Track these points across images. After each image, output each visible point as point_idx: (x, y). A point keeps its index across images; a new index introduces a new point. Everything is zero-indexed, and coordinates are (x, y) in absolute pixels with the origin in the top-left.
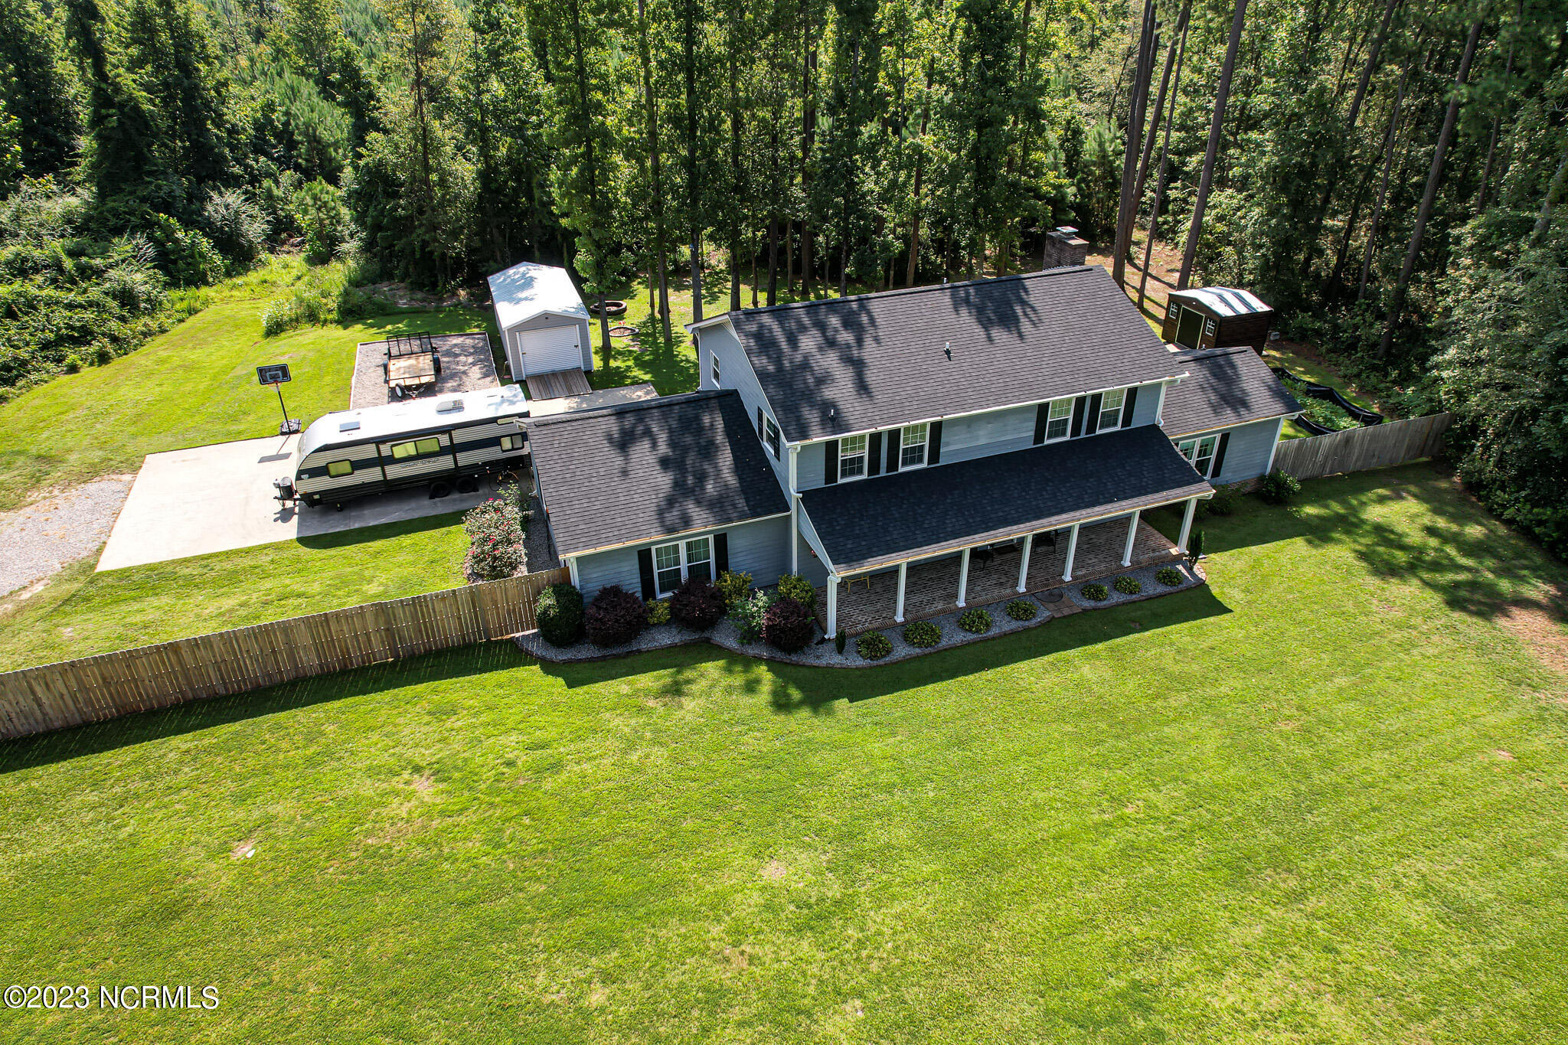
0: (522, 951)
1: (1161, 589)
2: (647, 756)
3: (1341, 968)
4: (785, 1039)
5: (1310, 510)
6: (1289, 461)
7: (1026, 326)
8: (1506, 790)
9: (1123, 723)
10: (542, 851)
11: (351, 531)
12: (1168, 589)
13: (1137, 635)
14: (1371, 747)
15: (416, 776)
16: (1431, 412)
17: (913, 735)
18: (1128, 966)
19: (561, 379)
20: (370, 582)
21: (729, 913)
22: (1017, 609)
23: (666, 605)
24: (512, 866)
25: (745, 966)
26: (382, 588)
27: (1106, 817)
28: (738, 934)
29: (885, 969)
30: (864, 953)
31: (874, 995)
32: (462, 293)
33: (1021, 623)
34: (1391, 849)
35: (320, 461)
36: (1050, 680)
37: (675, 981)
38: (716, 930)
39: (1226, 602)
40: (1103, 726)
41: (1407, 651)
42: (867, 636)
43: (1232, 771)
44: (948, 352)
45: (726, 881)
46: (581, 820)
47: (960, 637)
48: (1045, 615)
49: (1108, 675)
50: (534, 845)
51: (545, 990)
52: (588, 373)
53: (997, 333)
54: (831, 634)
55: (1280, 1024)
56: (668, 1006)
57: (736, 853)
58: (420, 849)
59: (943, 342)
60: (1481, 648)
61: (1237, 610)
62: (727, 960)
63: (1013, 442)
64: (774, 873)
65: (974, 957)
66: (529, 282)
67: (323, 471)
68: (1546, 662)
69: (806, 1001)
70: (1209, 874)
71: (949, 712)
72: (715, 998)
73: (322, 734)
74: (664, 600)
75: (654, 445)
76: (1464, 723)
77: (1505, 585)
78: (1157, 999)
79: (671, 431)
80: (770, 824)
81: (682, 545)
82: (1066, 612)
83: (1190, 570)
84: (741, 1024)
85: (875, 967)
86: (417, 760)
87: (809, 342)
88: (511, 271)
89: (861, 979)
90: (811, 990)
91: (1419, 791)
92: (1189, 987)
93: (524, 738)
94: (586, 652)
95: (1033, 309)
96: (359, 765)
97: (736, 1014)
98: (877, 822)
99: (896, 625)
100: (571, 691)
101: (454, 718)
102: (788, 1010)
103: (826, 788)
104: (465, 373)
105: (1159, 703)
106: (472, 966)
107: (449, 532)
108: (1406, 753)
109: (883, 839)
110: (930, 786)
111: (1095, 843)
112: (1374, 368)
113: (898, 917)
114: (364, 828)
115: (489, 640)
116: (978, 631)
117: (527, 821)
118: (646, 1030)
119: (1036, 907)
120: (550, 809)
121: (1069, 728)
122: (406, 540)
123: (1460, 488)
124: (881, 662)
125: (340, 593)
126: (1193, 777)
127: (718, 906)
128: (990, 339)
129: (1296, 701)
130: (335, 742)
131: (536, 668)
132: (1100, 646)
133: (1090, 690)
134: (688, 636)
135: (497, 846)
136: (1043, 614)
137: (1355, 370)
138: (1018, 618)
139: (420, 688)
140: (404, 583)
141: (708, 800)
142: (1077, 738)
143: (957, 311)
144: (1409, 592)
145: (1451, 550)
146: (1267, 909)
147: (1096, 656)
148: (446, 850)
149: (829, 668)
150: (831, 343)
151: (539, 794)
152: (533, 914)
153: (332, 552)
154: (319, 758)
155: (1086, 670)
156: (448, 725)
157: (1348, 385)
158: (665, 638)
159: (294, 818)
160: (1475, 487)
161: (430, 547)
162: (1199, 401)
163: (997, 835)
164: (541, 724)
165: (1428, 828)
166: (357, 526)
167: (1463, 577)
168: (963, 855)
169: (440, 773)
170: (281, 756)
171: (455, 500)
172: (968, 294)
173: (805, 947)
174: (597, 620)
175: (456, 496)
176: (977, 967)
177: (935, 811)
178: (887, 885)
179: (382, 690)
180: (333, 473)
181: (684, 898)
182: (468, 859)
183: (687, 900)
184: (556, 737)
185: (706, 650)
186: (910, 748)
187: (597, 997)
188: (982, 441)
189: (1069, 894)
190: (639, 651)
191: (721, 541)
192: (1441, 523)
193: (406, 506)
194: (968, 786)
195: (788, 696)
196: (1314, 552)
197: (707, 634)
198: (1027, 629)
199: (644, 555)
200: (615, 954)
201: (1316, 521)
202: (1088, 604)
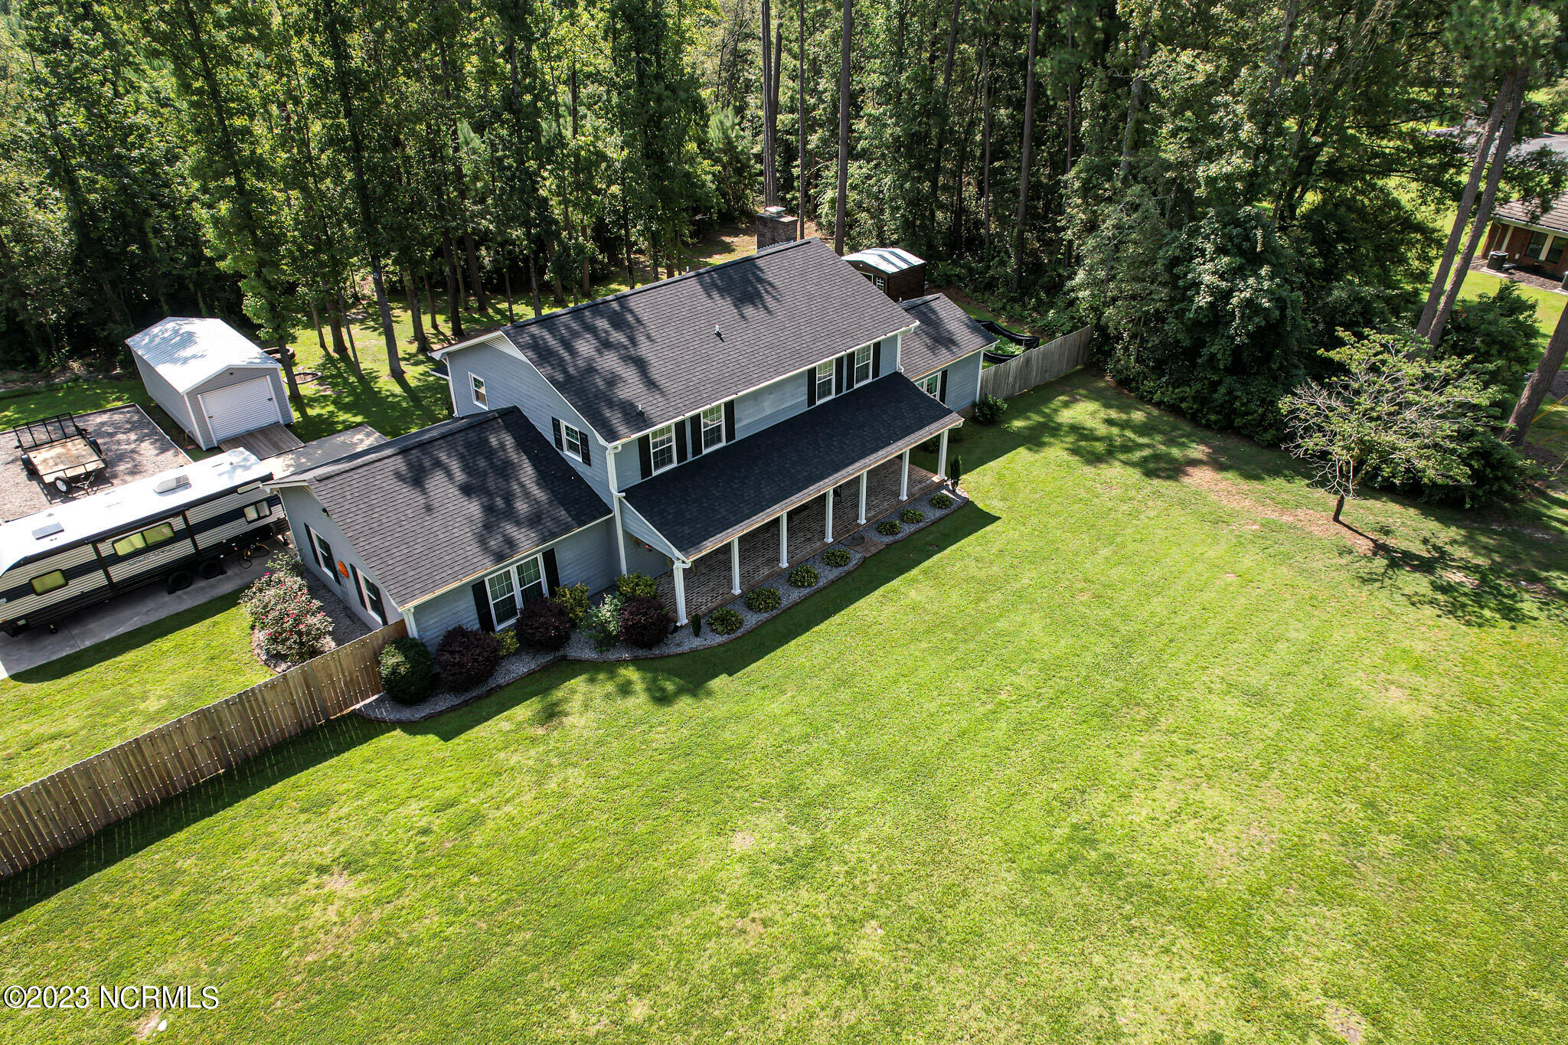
0: (541, 999)
1: (939, 513)
2: (566, 780)
3: (1203, 761)
4: (829, 976)
5: (1018, 424)
6: (990, 387)
7: (768, 299)
8: (1243, 600)
9: (964, 629)
10: (508, 902)
11: (86, 650)
12: (944, 512)
13: (939, 555)
14: (1148, 596)
15: (326, 877)
16: (1074, 328)
17: (801, 688)
18: (1063, 815)
19: (261, 437)
20: (144, 698)
21: (723, 892)
22: (833, 558)
23: (511, 634)
24: (484, 926)
25: (763, 931)
26: (164, 702)
27: (989, 707)
28: (740, 905)
29: (881, 888)
30: (857, 881)
31: (883, 912)
32: (75, 365)
33: (840, 569)
34: (1194, 667)
35: (21, 578)
36: (888, 610)
37: (706, 966)
38: (719, 910)
39: (993, 512)
40: (950, 636)
41: (1137, 518)
42: (716, 614)
43: (1063, 642)
44: (719, 334)
45: (704, 865)
46: (532, 859)
47: (796, 595)
48: (858, 556)
49: (932, 593)
50: (496, 899)
51: (585, 1024)
52: (288, 426)
53: (749, 311)
54: (683, 620)
55: (1184, 817)
56: (710, 990)
57: (698, 836)
58: (373, 945)
59: (713, 326)
60: (1183, 504)
61: (1004, 516)
62: (743, 932)
63: (791, 408)
64: (742, 843)
65: (946, 851)
66: (189, 339)
67: (27, 589)
68: (1225, 502)
69: (830, 939)
70: (1085, 726)
71: (821, 659)
72: (750, 968)
73: (180, 872)
74: (506, 630)
75: (449, 474)
76: (1196, 560)
77: (1175, 452)
78: (1095, 832)
79: (462, 458)
80: (716, 802)
81: (513, 569)
82: (874, 550)
83: (953, 492)
84: (785, 980)
85: (872, 889)
86: (318, 861)
87: (585, 347)
88: (156, 330)
89: (867, 903)
90: (830, 928)
91: (1192, 618)
92: (1113, 814)
93: (426, 803)
94: (443, 703)
95: (771, 284)
96: (249, 889)
97: (776, 973)
98: (809, 770)
99: (735, 598)
100: (450, 744)
101: (335, 807)
102: (820, 951)
103: (750, 756)
104: (133, 451)
105: (982, 605)
106: (497, 1033)
107: (215, 624)
108: (1171, 593)
109: (823, 783)
110: (837, 726)
111: (992, 730)
112: (1013, 300)
113: (869, 841)
114: (293, 948)
115: (328, 720)
116: (810, 585)
117: (475, 879)
118: (702, 1020)
119: (972, 795)
120: (495, 861)
121: (924, 645)
122: (166, 643)
123: (1113, 384)
124: (738, 633)
125: (111, 720)
126: (1037, 656)
127: (709, 889)
128: (743, 317)
129: (1081, 576)
130: (202, 875)
131: (398, 732)
132: (915, 572)
133: (925, 610)
134: (543, 660)
135: (459, 912)
136: (856, 558)
137: (1000, 305)
138: (838, 565)
139: (277, 789)
140: (191, 690)
141: (647, 801)
142: (935, 651)
143: (710, 296)
144: (1116, 472)
145: (1129, 434)
146: (1136, 738)
147: (914, 580)
148: (405, 936)
149: (693, 651)
150: (606, 345)
151: (475, 850)
152: (535, 961)
153: (71, 679)
154: (193, 897)
155: (913, 594)
156: (332, 815)
157: (999, 315)
158: (520, 667)
159: (199, 968)
160: (1125, 382)
161: (201, 643)
162: (919, 346)
163: (914, 748)
164: (438, 784)
165: (1210, 645)
166: (88, 643)
167: (1147, 452)
168: (894, 774)
169: (351, 865)
170: (140, 913)
171: (202, 588)
172: (712, 278)
173: (805, 895)
174: (454, 665)
175: (202, 583)
176: (953, 858)
177: (853, 745)
178: (845, 821)
179: (231, 805)
180: (38, 589)
181: (672, 893)
182: (435, 936)
183: (679, 894)
184: (460, 791)
185: (566, 668)
186: (804, 700)
187: (638, 1011)
188: (768, 412)
189: (992, 776)
190: (500, 687)
191: (549, 557)
192: (1113, 414)
193: (142, 608)
194: (870, 717)
195: (663, 690)
196: (1037, 456)
197: (561, 653)
198: (849, 573)
199: (478, 588)
200: (635, 967)
201: (1027, 432)
202: (889, 539)
